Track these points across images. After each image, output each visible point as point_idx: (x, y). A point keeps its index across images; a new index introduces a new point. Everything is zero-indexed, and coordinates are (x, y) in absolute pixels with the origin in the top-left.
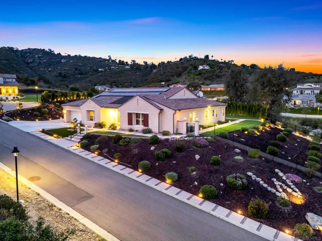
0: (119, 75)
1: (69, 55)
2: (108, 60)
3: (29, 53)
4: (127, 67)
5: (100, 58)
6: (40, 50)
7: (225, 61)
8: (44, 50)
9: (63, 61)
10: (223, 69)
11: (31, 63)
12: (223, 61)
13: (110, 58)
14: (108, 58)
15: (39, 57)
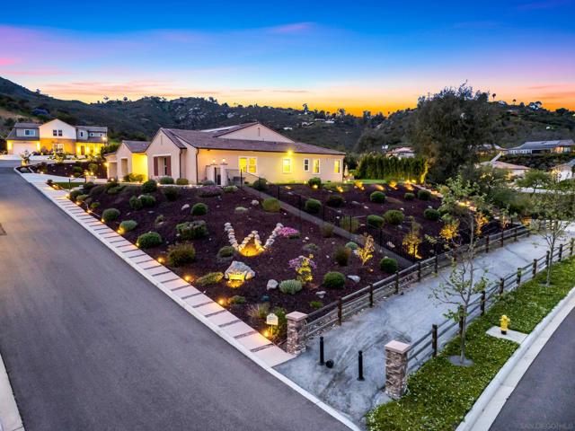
0: (312, 136)
1: (240, 106)
2: (303, 112)
3: (182, 105)
4: (329, 122)
5: (290, 109)
6: (198, 99)
7: (522, 104)
8: (203, 99)
9: (230, 116)
10: (512, 118)
11: (183, 120)
12: (517, 103)
13: (306, 108)
14: (303, 108)
15: (194, 111)
